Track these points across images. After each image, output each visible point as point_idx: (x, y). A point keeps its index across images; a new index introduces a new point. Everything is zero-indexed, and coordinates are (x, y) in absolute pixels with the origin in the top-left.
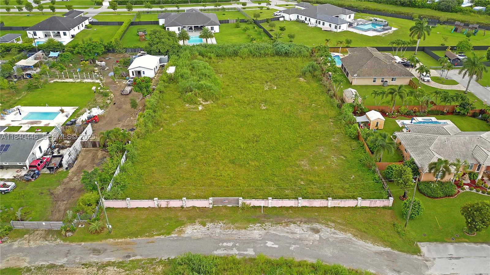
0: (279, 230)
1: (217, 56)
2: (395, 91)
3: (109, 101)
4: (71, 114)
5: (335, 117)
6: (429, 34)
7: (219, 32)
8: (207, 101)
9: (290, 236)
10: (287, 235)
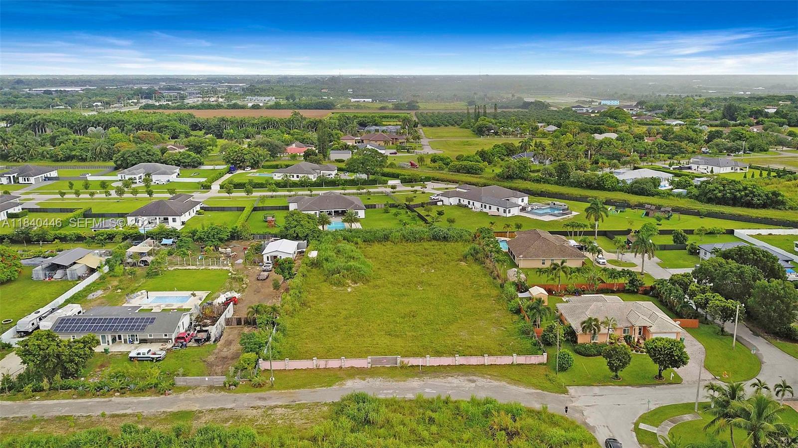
0: (439, 382)
1: (364, 241)
2: (558, 266)
3: (245, 286)
4: (204, 298)
5: (497, 296)
6: (607, 216)
7: (364, 217)
8: (357, 284)
9: (449, 385)
10: (444, 384)
